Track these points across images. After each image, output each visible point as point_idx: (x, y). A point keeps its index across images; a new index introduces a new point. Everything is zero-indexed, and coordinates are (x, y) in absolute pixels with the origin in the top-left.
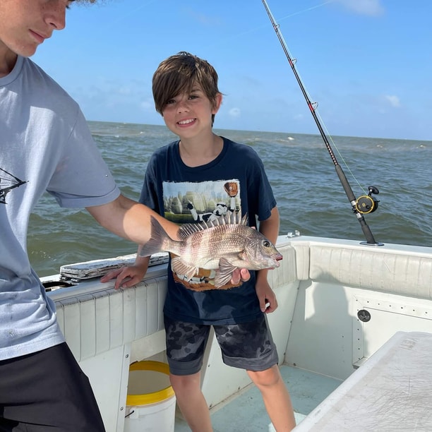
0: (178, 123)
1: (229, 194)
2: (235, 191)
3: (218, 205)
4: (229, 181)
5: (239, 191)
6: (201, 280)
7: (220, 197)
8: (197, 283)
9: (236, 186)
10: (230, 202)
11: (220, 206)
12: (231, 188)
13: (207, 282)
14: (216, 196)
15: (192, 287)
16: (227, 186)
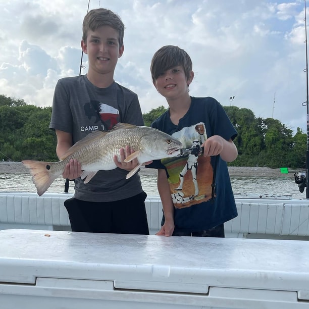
0: (165, 87)
1: (199, 133)
2: (203, 130)
3: (193, 142)
4: (197, 124)
5: (205, 130)
6: (190, 199)
7: (194, 137)
8: (187, 201)
9: (203, 127)
10: (201, 138)
11: (195, 143)
12: (199, 129)
13: (193, 199)
14: (191, 137)
15: (185, 206)
16: (197, 128)
